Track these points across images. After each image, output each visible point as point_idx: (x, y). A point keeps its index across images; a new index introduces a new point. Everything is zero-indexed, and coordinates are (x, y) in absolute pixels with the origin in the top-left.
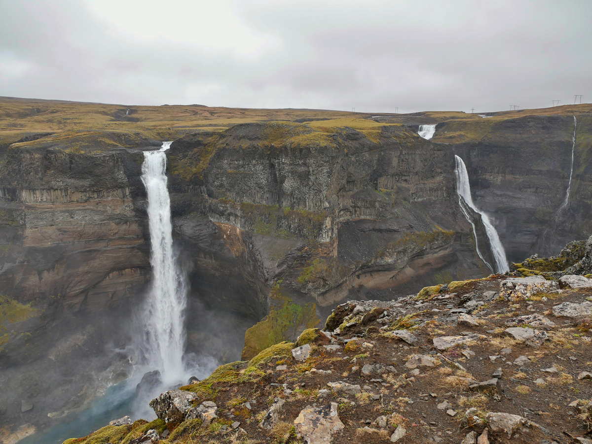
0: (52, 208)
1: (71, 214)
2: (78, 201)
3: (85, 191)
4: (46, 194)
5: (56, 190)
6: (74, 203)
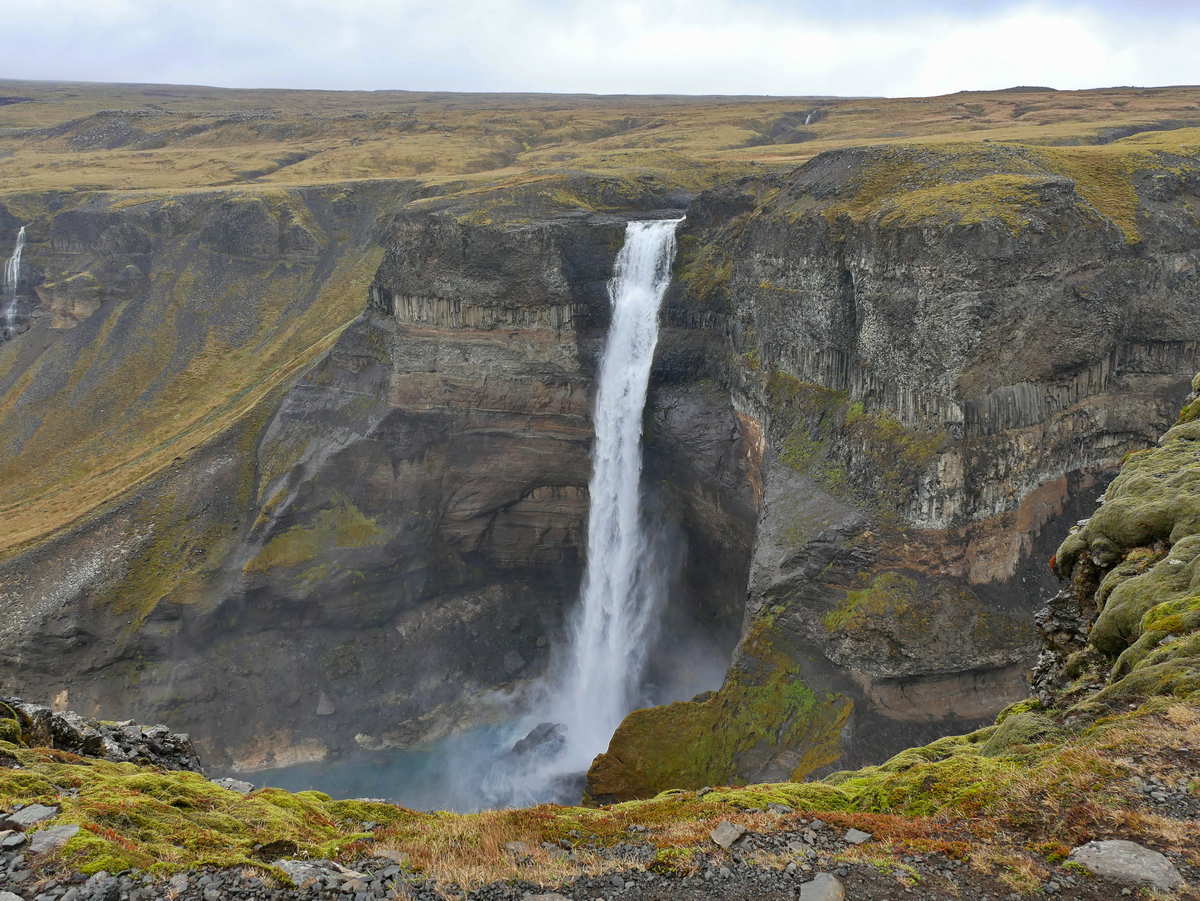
0: (434, 336)
1: (465, 351)
2: (477, 327)
3: (489, 306)
4: (426, 306)
5: (441, 299)
6: (471, 330)
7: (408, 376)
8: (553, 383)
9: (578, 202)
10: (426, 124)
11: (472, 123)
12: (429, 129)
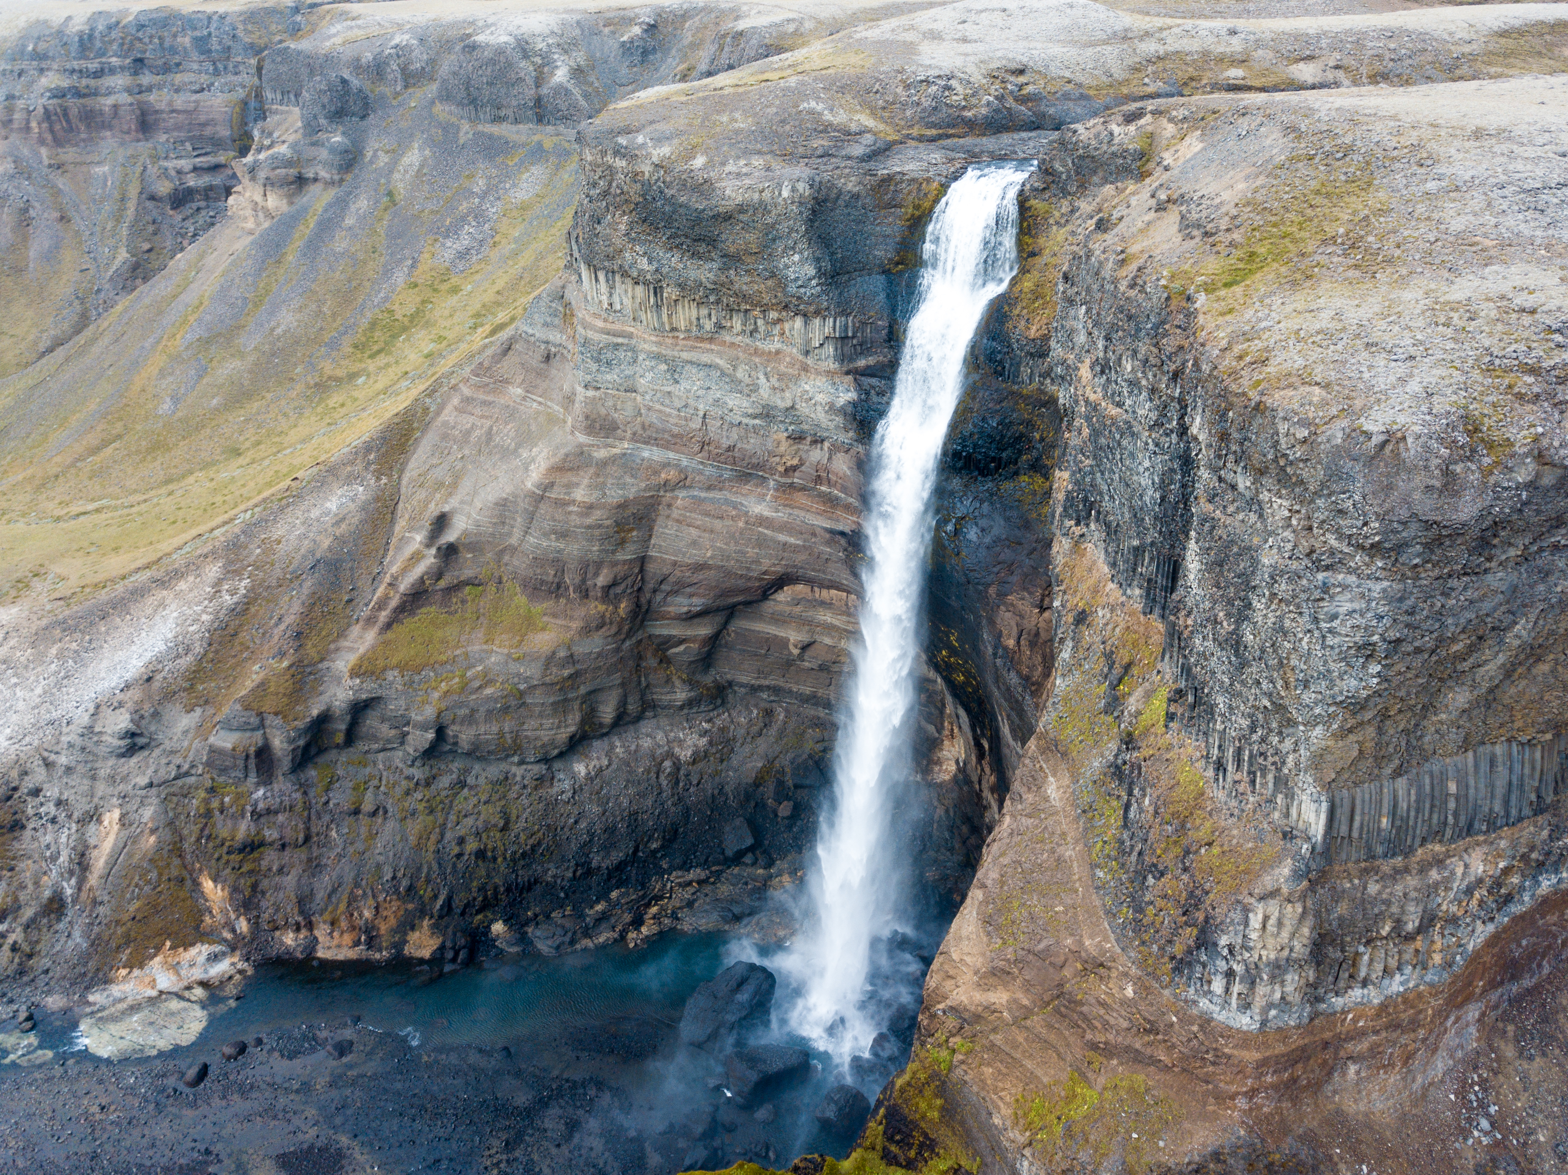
0: (630, 336)
1: (674, 370)
2: (689, 333)
3: (705, 303)
4: (618, 288)
5: (636, 281)
6: (681, 336)
7: (597, 394)
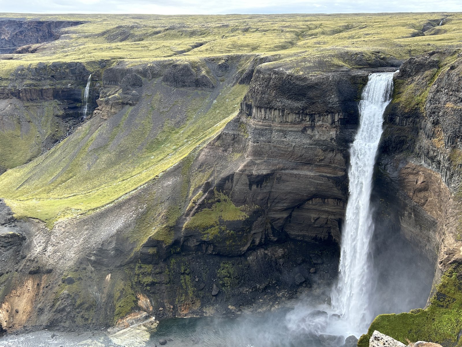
0: (271, 126)
1: (285, 133)
2: (291, 122)
3: (298, 113)
4: (268, 112)
5: (275, 109)
6: (289, 124)
7: (258, 144)
8: (327, 150)
9: (343, 64)
10: (255, 29)
11: (275, 28)
12: (256, 31)
